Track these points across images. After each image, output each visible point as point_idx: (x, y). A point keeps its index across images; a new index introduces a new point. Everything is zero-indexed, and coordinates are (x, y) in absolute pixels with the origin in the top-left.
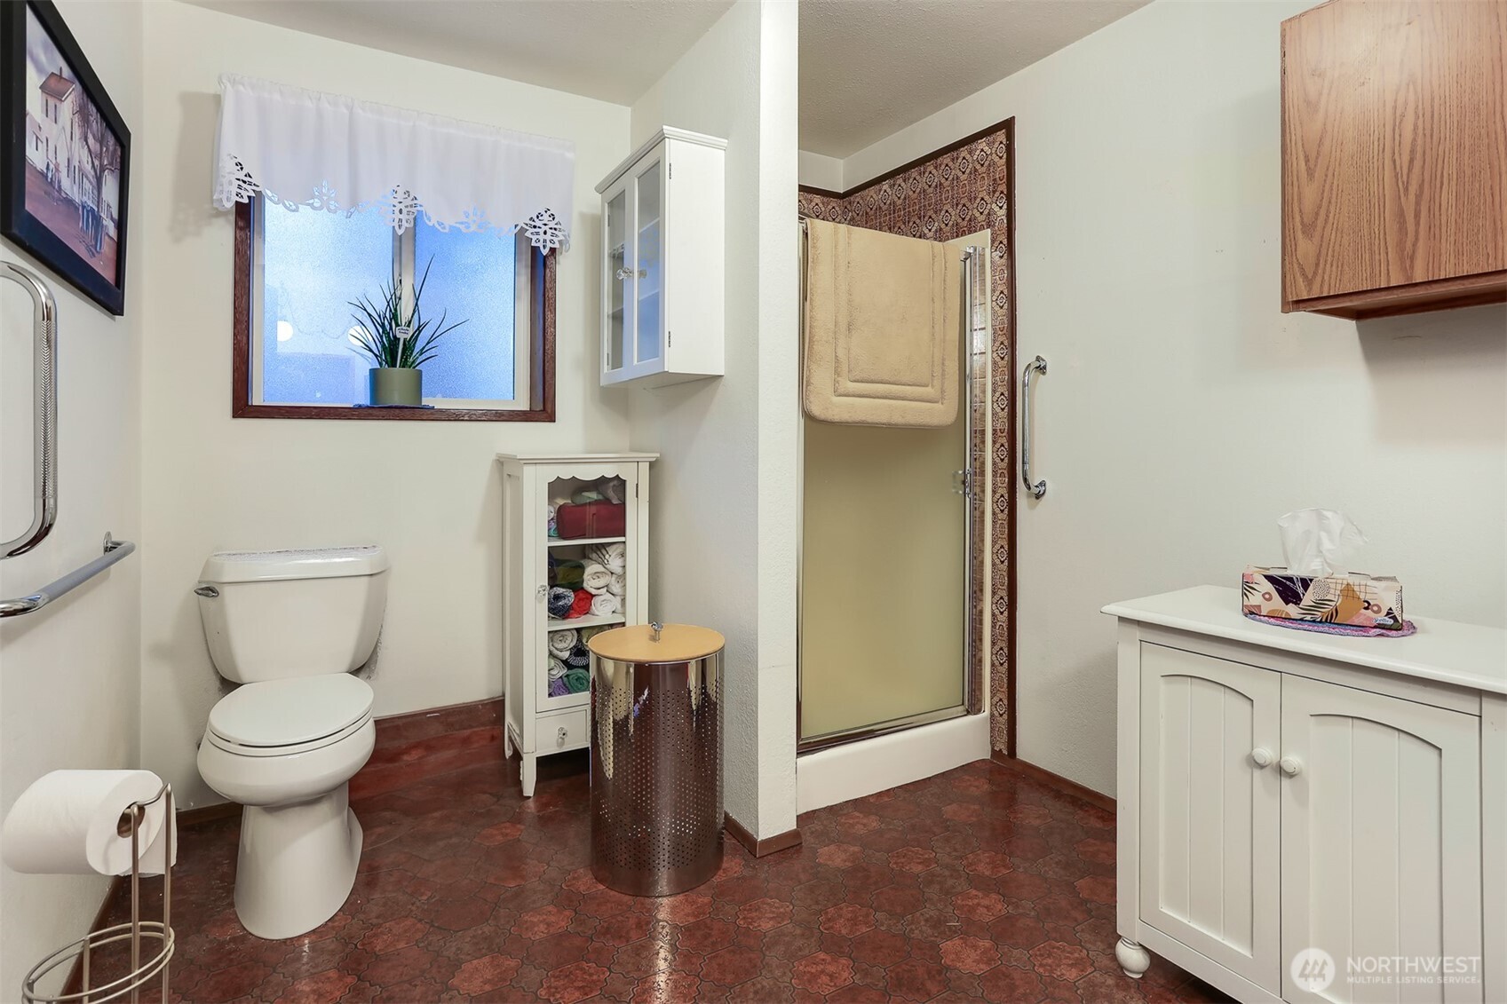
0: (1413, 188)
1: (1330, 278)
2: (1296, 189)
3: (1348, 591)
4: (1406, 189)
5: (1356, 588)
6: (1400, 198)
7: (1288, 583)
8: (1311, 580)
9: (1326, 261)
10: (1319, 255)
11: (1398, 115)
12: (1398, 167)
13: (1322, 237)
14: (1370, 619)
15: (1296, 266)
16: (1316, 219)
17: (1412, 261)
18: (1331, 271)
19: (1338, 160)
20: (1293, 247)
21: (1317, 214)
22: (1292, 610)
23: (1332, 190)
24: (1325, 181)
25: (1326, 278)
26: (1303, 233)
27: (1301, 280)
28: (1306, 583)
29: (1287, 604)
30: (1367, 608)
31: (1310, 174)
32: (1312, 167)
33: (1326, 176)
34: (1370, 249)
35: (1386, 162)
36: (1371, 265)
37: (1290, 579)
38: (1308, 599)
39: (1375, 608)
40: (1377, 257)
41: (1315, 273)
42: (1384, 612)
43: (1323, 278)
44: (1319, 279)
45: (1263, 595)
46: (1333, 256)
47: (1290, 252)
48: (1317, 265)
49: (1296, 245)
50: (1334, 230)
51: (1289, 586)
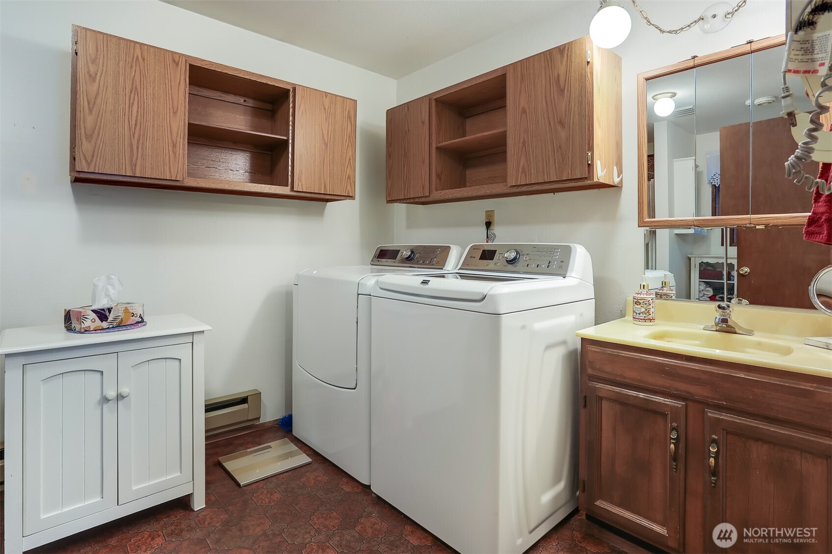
0: (136, 136)
1: (99, 164)
2: (82, 115)
3: (126, 310)
4: (134, 136)
5: (129, 308)
6: (131, 138)
7: (102, 312)
8: (112, 308)
9: (97, 156)
10: (94, 152)
11: (131, 103)
12: (131, 125)
13: (96, 144)
14: (134, 320)
15: (81, 154)
16: (93, 134)
17: (135, 166)
18: (100, 161)
19: (104, 110)
20: (80, 143)
21: (93, 132)
22: (105, 324)
23: (101, 123)
24: (98, 117)
25: (97, 164)
26: (86, 138)
27: (84, 162)
28: (110, 310)
29: (102, 322)
30: (133, 316)
31: (91, 111)
32: (92, 108)
33: (98, 115)
34: (118, 156)
35: (126, 120)
36: (119, 163)
37: (103, 310)
38: (111, 318)
39: (136, 315)
40: (121, 161)
41: (92, 160)
42: (138, 316)
43: (96, 164)
44: (93, 163)
45: (91, 320)
46: (101, 154)
47: (78, 146)
48: (93, 156)
49: (81, 143)
50: (102, 143)
51: (103, 313)
